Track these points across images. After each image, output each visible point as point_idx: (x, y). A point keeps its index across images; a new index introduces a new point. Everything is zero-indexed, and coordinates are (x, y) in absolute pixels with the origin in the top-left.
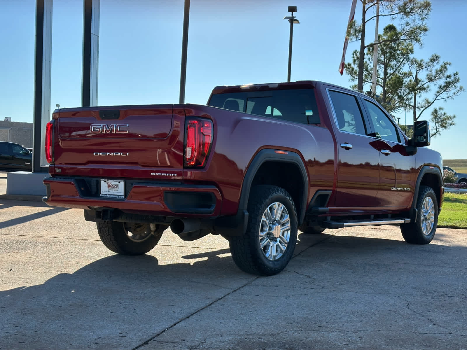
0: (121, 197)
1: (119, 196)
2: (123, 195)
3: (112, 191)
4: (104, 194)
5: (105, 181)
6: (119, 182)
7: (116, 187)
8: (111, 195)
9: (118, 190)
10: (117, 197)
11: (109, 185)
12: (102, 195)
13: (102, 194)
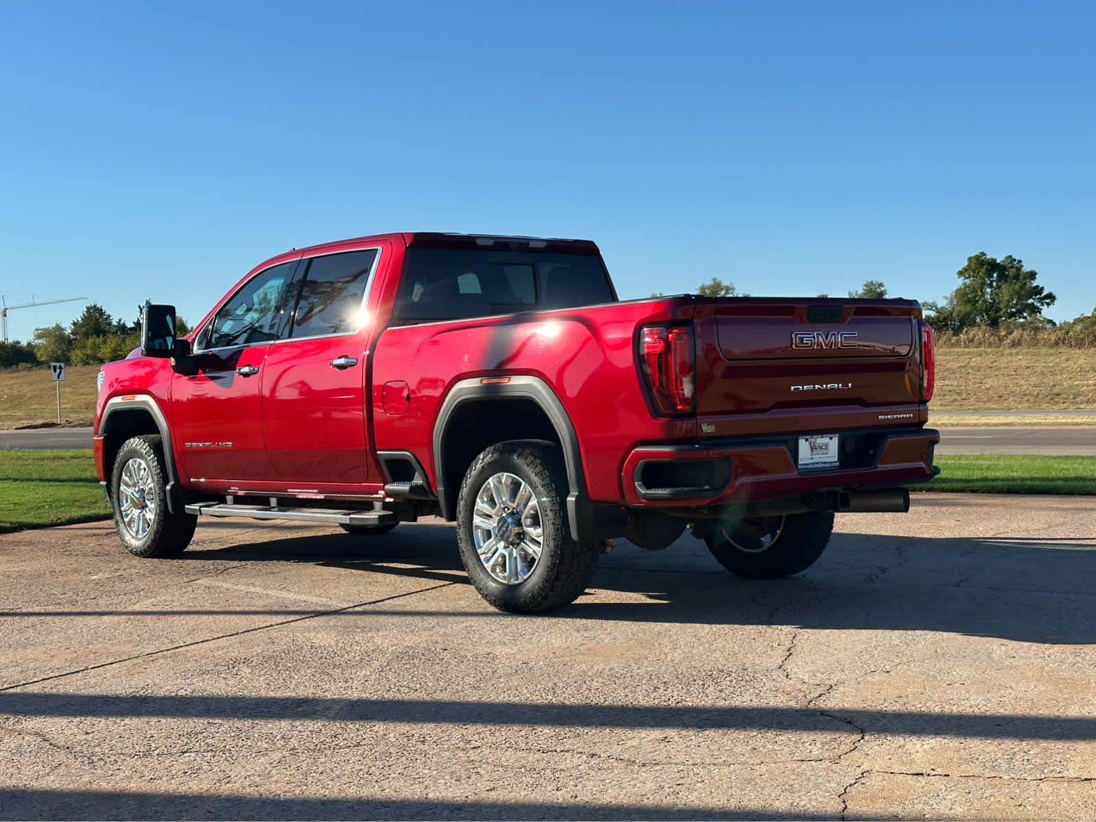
0: (835, 464)
1: (831, 463)
2: (836, 460)
3: (817, 456)
4: (805, 464)
5: (807, 440)
6: (831, 438)
7: (824, 447)
8: (817, 463)
9: (827, 453)
10: (829, 465)
11: (812, 445)
12: (802, 467)
13: (802, 465)
